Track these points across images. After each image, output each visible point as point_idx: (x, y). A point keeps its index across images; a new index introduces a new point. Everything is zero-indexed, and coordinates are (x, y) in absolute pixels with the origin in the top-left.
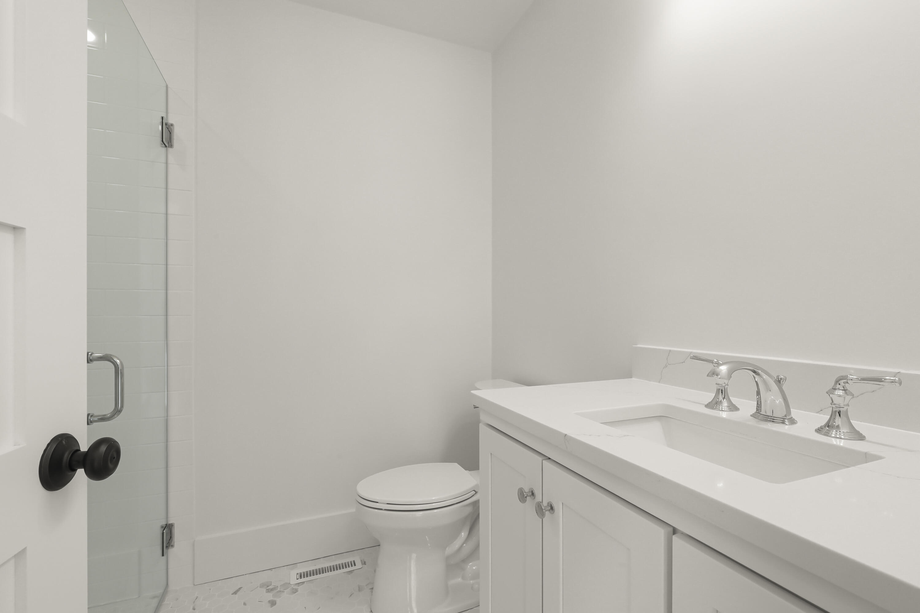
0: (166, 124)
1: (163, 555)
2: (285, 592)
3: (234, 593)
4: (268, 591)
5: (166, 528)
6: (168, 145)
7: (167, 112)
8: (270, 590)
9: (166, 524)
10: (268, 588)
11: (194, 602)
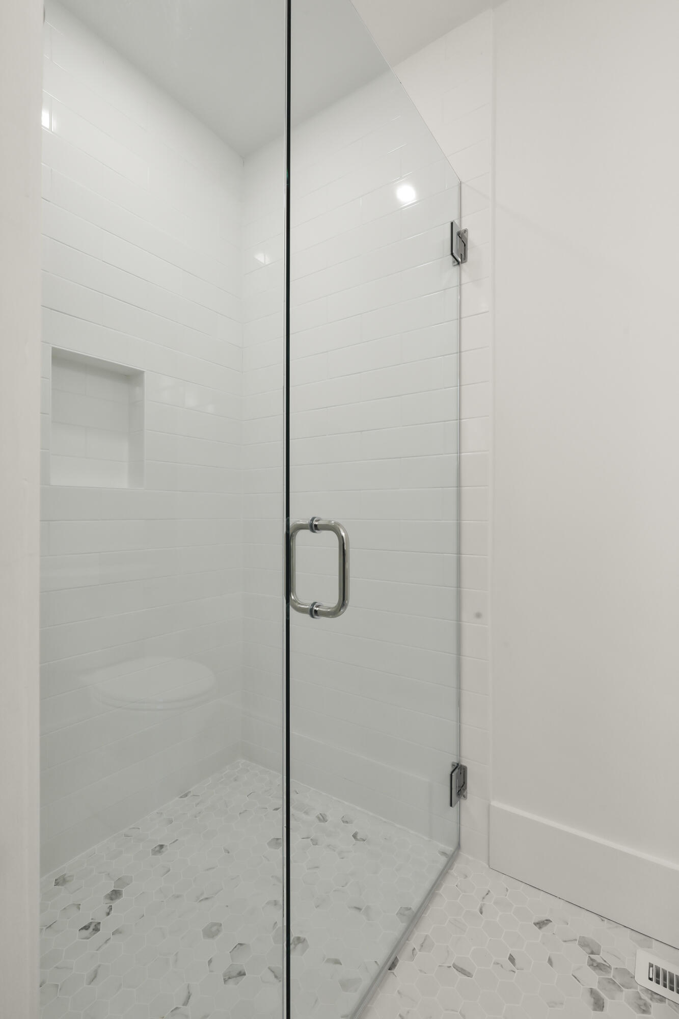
0: (459, 234)
1: (451, 805)
2: (624, 993)
3: (538, 923)
4: (592, 965)
5: (457, 769)
6: (461, 259)
7: (460, 217)
8: (595, 965)
9: (458, 764)
10: (592, 956)
11: (484, 898)
